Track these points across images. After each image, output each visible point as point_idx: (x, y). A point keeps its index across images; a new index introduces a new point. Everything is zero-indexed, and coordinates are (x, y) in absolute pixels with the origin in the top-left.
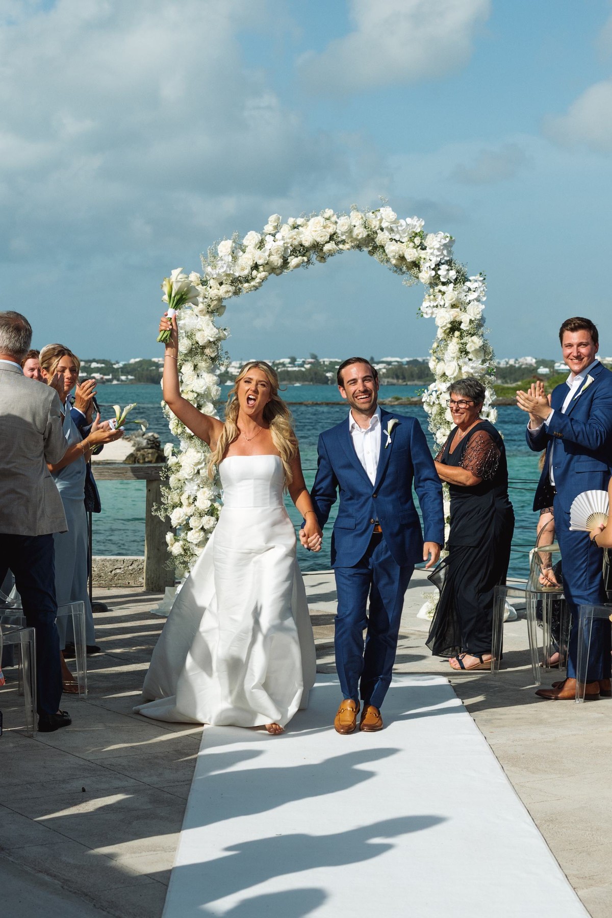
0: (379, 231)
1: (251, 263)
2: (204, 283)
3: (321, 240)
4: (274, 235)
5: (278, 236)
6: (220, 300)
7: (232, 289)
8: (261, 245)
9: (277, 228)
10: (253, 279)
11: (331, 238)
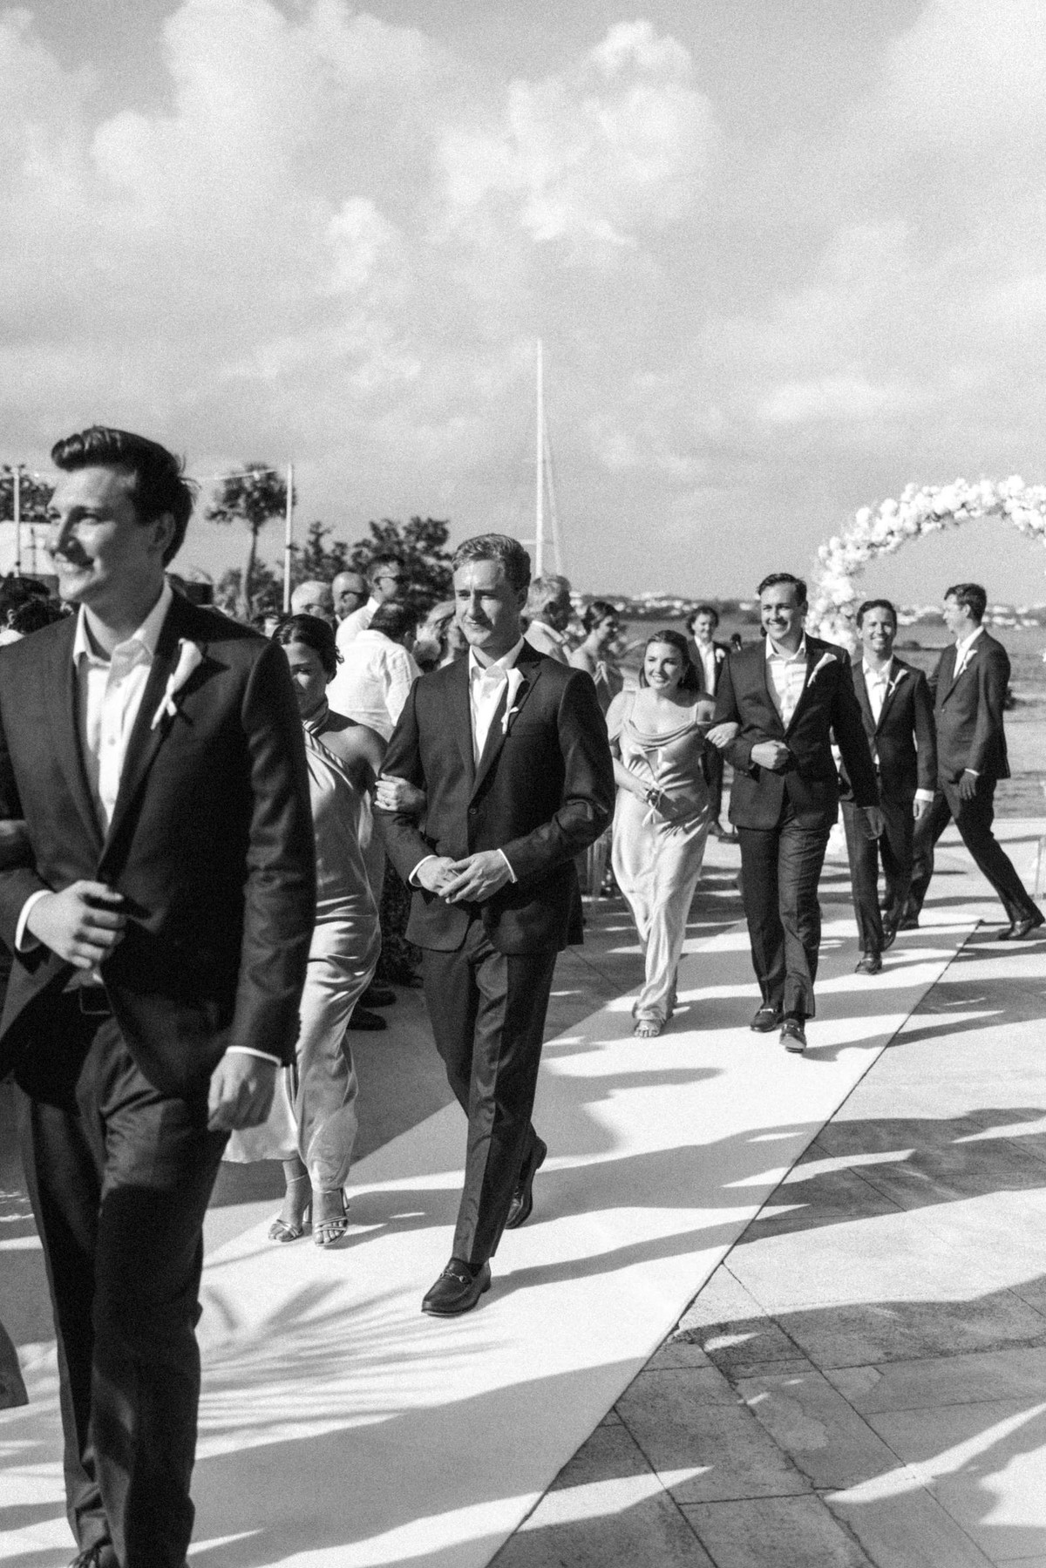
0: (1008, 500)
1: (887, 530)
2: (843, 547)
3: (952, 508)
4: (909, 503)
5: (913, 504)
6: (859, 563)
7: (869, 553)
8: (896, 512)
9: (913, 497)
10: (888, 544)
11: (963, 506)
